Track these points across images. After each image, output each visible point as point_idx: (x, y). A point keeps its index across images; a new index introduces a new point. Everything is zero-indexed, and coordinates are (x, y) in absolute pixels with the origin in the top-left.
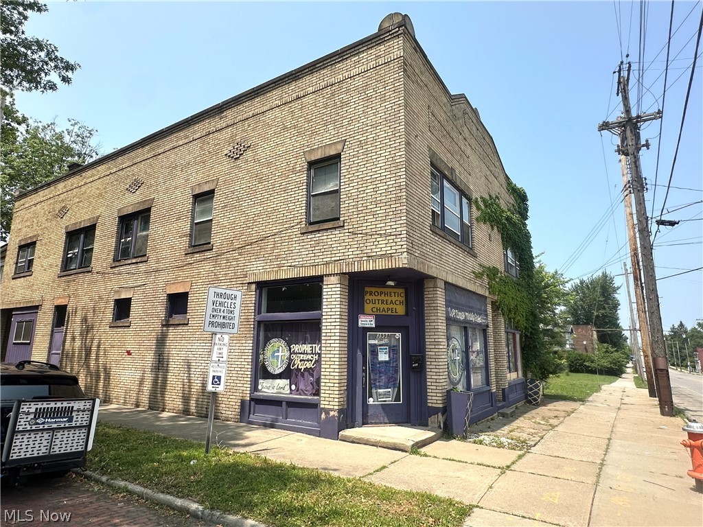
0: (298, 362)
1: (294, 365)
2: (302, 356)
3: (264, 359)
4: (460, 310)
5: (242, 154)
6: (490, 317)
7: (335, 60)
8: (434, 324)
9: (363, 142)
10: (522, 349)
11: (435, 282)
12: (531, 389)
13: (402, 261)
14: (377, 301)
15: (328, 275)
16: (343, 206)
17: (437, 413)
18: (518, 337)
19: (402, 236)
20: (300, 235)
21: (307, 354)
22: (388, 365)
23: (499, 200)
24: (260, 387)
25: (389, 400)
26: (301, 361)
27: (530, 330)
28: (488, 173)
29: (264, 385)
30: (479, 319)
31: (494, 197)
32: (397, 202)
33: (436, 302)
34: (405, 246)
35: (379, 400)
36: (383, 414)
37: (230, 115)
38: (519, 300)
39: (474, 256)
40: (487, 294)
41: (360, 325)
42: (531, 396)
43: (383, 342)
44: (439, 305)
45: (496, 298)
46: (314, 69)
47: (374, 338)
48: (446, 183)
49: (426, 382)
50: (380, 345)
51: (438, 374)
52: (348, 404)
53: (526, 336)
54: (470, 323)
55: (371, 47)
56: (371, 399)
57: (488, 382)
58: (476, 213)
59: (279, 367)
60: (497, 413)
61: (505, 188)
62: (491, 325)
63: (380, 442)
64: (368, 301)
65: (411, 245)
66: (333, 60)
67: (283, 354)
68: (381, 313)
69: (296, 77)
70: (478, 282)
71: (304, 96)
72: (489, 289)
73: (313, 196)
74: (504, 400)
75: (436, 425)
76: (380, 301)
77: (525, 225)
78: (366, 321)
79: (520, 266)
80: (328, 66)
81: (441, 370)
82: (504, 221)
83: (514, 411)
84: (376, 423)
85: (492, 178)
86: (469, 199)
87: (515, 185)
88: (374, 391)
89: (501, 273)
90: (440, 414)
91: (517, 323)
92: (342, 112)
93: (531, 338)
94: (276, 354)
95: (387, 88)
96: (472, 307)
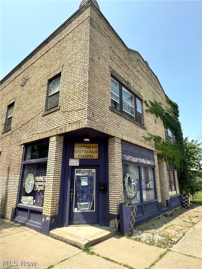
0: (37, 187)
1: (36, 188)
2: (39, 183)
3: (25, 185)
4: (134, 156)
5: (25, 83)
6: (156, 161)
7: (62, 29)
8: (113, 163)
9: (71, 63)
10: (179, 179)
11: (114, 139)
12: (184, 200)
13: (84, 124)
14: (82, 151)
15: (52, 136)
16: (60, 98)
17: (114, 218)
18: (176, 173)
19: (85, 109)
20: (42, 117)
21: (42, 182)
22: (87, 188)
23: (161, 105)
24: (22, 201)
25: (87, 209)
26: (39, 186)
27: (183, 169)
28: (154, 91)
29: (24, 199)
30: (148, 162)
31: (158, 103)
32: (84, 90)
33: (114, 150)
34: (87, 115)
35: (81, 209)
36: (83, 218)
37: (23, 67)
38: (175, 154)
39: (145, 129)
40: (154, 149)
41: (70, 165)
42: (184, 203)
43: (85, 175)
44: (116, 152)
45: (160, 152)
46: (54, 36)
47: (79, 172)
48: (123, 88)
49: (109, 198)
50: (83, 176)
51: (115, 193)
52: (59, 212)
53: (180, 172)
54: (141, 164)
55: (77, 17)
56: (76, 209)
57: (156, 197)
58: (145, 107)
59: (30, 189)
60: (162, 215)
61: (165, 100)
62: (157, 166)
63: (68, 240)
64: (77, 151)
65: (92, 115)
66: (61, 29)
67: (32, 182)
68: (84, 158)
69: (47, 42)
70: (147, 142)
71: (49, 50)
72: (155, 147)
73: (50, 96)
74: (167, 206)
75: (114, 226)
76: (84, 151)
77: (177, 119)
78: (73, 162)
79: (176, 138)
80: (59, 33)
81: (117, 191)
82: (164, 114)
83: (173, 213)
84: (78, 224)
85: (156, 94)
86: (141, 100)
87: (171, 100)
88: (78, 204)
89: (163, 140)
90: (116, 219)
91: (175, 166)
92: (63, 52)
93: (184, 174)
94: (30, 182)
95: (82, 34)
96: (144, 156)
